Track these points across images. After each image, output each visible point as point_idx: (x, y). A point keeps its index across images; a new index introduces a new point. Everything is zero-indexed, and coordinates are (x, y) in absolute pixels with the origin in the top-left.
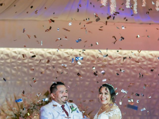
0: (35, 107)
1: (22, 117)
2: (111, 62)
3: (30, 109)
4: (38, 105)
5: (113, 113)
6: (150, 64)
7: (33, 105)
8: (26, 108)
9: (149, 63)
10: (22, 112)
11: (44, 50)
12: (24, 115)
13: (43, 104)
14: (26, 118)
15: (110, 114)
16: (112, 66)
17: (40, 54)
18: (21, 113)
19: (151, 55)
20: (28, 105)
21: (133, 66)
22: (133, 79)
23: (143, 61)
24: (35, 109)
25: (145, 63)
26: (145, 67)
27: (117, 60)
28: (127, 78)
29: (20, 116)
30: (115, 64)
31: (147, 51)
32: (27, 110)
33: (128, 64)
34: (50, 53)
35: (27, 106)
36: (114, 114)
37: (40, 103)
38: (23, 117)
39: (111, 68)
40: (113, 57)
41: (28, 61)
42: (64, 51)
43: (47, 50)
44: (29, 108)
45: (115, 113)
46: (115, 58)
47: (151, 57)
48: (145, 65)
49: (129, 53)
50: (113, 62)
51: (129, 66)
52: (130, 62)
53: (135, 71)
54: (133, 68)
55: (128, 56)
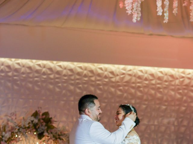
0: (20, 130)
1: (4, 141)
2: (113, 80)
3: (15, 132)
4: (24, 127)
5: (129, 140)
6: (159, 84)
7: (18, 128)
8: (9, 131)
9: (159, 82)
10: (4, 135)
11: (32, 62)
12: (6, 140)
13: (31, 127)
14: (8, 143)
15: (125, 141)
16: (114, 84)
17: (28, 66)
18: (3, 137)
19: (161, 72)
20: (12, 127)
21: (138, 84)
22: (138, 101)
23: (151, 80)
24: (20, 133)
25: (153, 82)
26: (154, 86)
27: (120, 77)
28: (131, 99)
29: (2, 140)
30: (118, 82)
31: (156, 68)
32: (10, 133)
33: (133, 83)
34: (39, 65)
35: (10, 128)
36: (129, 142)
37: (27, 126)
38: (6, 142)
39: (113, 87)
40: (115, 73)
41: (13, 74)
42: (57, 63)
43: (36, 62)
44: (13, 131)
45: (131, 141)
46: (118, 75)
47: (160, 75)
48: (153, 84)
49: (134, 69)
50: (116, 79)
51: (134, 85)
52: (136, 80)
53: (141, 91)
54: (139, 87)
55: (134, 72)
